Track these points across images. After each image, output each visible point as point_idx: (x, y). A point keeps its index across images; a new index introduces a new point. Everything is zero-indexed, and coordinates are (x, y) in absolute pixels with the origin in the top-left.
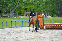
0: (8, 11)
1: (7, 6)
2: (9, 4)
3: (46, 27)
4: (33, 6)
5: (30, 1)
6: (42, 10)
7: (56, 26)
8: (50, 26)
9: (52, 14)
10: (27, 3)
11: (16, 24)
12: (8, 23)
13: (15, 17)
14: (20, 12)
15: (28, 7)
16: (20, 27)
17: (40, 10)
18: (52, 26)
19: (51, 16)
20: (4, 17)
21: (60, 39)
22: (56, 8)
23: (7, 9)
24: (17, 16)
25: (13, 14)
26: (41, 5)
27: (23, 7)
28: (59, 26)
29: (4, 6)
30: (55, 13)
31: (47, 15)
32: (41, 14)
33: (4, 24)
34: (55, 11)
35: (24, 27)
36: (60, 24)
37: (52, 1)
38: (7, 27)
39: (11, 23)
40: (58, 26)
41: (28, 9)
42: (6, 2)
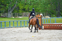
0: (7, 11)
1: (5, 6)
2: (7, 5)
3: (45, 27)
4: (32, 6)
5: (28, 1)
6: (40, 10)
7: (54, 26)
8: (49, 26)
9: (51, 14)
10: (25, 3)
11: (14, 24)
12: (6, 23)
13: (13, 17)
14: (18, 12)
15: (26, 7)
16: (18, 27)
17: (38, 11)
18: (50, 26)
19: (50, 16)
20: (3, 17)
21: (58, 39)
22: (54, 9)
23: (5, 9)
24: (15, 16)
25: (11, 14)
26: (39, 5)
27: (21, 7)
28: (58, 26)
29: (2, 6)
30: (53, 14)
31: (46, 16)
32: (40, 14)
33: (2, 24)
34: (54, 11)
35: (22, 27)
36: (58, 24)
37: (51, 1)
38: (5, 27)
39: (9, 23)
40: (56, 26)
41: (26, 9)
42: (4, 2)
